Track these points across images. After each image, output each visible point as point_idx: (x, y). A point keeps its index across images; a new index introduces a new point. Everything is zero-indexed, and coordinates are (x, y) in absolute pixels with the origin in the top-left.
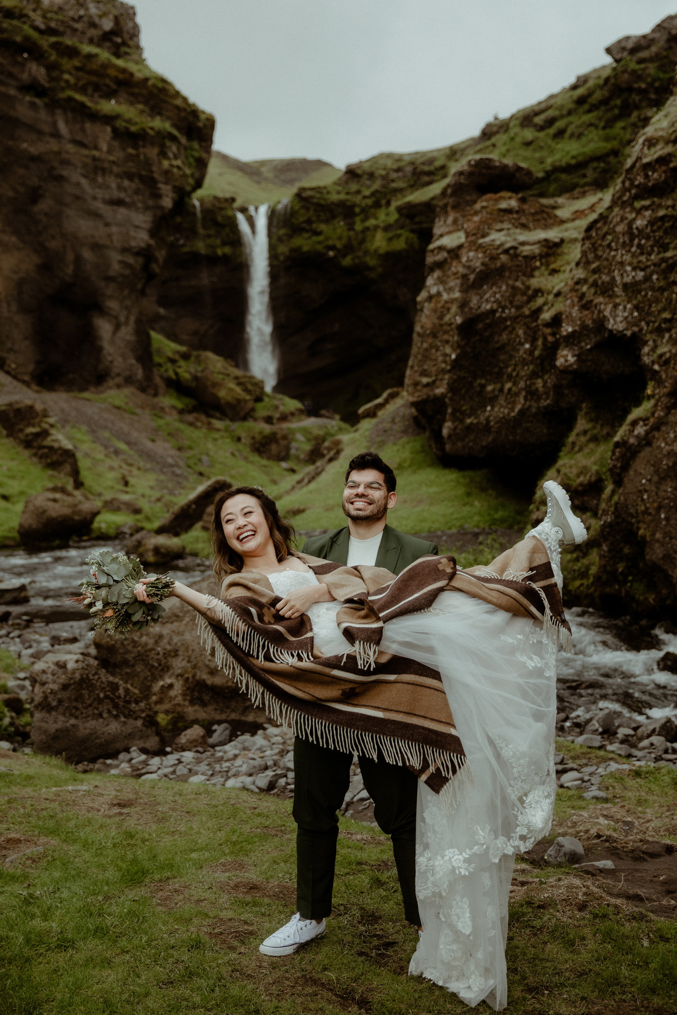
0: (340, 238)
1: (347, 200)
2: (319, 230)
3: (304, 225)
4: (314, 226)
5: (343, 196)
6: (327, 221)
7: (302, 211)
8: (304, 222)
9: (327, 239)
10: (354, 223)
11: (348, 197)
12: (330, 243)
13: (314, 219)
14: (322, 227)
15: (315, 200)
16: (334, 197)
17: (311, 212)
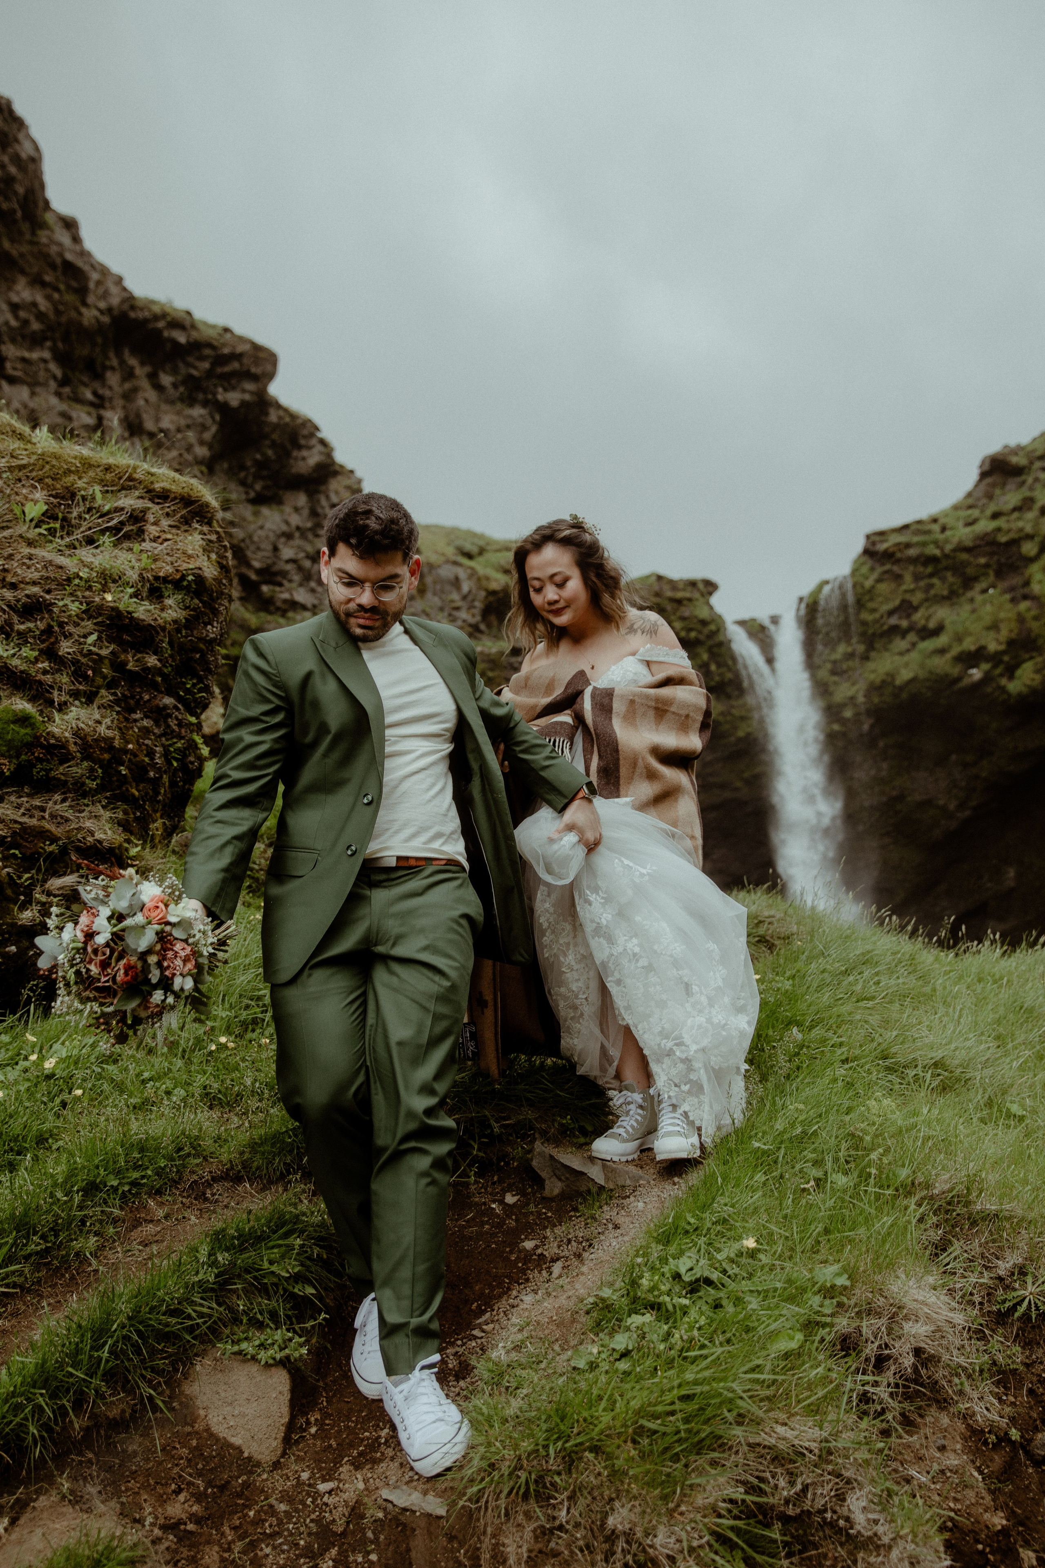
0: (994, 627)
1: (999, 530)
2: (932, 625)
3: (893, 621)
4: (918, 617)
5: (985, 526)
6: (951, 597)
7: (883, 587)
8: (891, 613)
9: (959, 639)
10: (1027, 583)
11: (1001, 522)
12: (969, 645)
13: (917, 598)
14: (941, 613)
15: (912, 552)
16: (962, 534)
17: (908, 582)
